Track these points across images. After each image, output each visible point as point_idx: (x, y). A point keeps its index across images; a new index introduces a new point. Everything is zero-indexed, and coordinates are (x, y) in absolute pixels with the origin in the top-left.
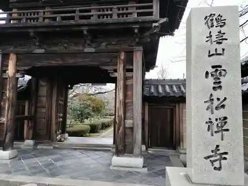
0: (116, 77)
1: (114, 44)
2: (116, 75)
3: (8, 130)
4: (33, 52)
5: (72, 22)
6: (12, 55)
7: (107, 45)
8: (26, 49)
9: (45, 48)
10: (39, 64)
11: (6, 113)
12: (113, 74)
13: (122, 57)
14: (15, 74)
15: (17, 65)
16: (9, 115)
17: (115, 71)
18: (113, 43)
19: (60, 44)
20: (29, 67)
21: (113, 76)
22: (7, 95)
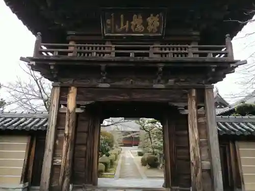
0: (187, 115)
2: (186, 112)
3: (66, 174)
4: (97, 86)
5: (146, 58)
6: (72, 88)
7: (175, 82)
8: (88, 83)
9: (109, 82)
10: (103, 99)
11: (64, 154)
12: (183, 111)
13: (194, 94)
14: (75, 109)
15: (77, 99)
16: (68, 156)
17: (186, 108)
18: (182, 80)
19: (125, 79)
20: (91, 102)
21: (183, 113)
22: (66, 132)
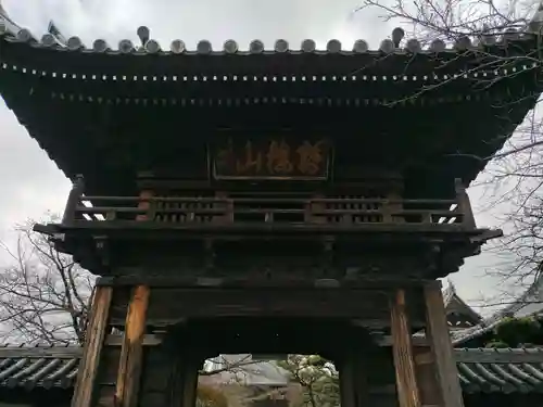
0: (390, 349)
1: (376, 272)
2: (388, 341)
4: (194, 284)
5: (299, 225)
6: (140, 289)
12: (383, 339)
13: (402, 301)
14: (141, 337)
17: (387, 331)
18: (374, 269)
21: (382, 344)
22: (119, 394)
